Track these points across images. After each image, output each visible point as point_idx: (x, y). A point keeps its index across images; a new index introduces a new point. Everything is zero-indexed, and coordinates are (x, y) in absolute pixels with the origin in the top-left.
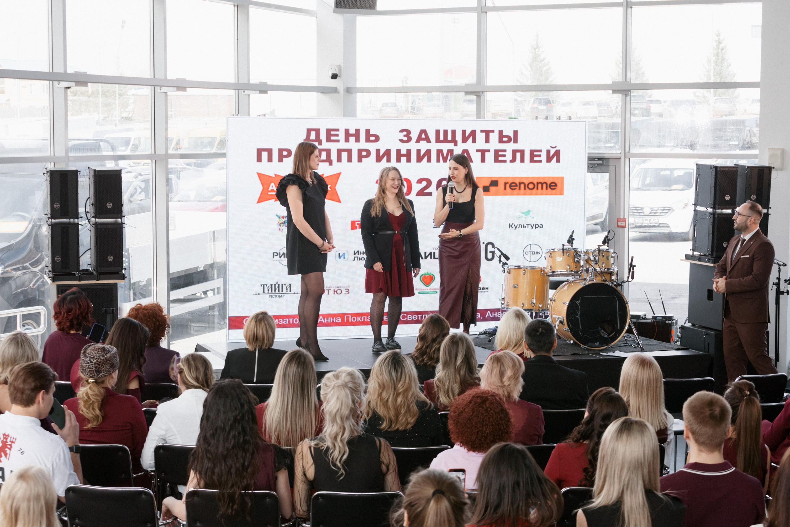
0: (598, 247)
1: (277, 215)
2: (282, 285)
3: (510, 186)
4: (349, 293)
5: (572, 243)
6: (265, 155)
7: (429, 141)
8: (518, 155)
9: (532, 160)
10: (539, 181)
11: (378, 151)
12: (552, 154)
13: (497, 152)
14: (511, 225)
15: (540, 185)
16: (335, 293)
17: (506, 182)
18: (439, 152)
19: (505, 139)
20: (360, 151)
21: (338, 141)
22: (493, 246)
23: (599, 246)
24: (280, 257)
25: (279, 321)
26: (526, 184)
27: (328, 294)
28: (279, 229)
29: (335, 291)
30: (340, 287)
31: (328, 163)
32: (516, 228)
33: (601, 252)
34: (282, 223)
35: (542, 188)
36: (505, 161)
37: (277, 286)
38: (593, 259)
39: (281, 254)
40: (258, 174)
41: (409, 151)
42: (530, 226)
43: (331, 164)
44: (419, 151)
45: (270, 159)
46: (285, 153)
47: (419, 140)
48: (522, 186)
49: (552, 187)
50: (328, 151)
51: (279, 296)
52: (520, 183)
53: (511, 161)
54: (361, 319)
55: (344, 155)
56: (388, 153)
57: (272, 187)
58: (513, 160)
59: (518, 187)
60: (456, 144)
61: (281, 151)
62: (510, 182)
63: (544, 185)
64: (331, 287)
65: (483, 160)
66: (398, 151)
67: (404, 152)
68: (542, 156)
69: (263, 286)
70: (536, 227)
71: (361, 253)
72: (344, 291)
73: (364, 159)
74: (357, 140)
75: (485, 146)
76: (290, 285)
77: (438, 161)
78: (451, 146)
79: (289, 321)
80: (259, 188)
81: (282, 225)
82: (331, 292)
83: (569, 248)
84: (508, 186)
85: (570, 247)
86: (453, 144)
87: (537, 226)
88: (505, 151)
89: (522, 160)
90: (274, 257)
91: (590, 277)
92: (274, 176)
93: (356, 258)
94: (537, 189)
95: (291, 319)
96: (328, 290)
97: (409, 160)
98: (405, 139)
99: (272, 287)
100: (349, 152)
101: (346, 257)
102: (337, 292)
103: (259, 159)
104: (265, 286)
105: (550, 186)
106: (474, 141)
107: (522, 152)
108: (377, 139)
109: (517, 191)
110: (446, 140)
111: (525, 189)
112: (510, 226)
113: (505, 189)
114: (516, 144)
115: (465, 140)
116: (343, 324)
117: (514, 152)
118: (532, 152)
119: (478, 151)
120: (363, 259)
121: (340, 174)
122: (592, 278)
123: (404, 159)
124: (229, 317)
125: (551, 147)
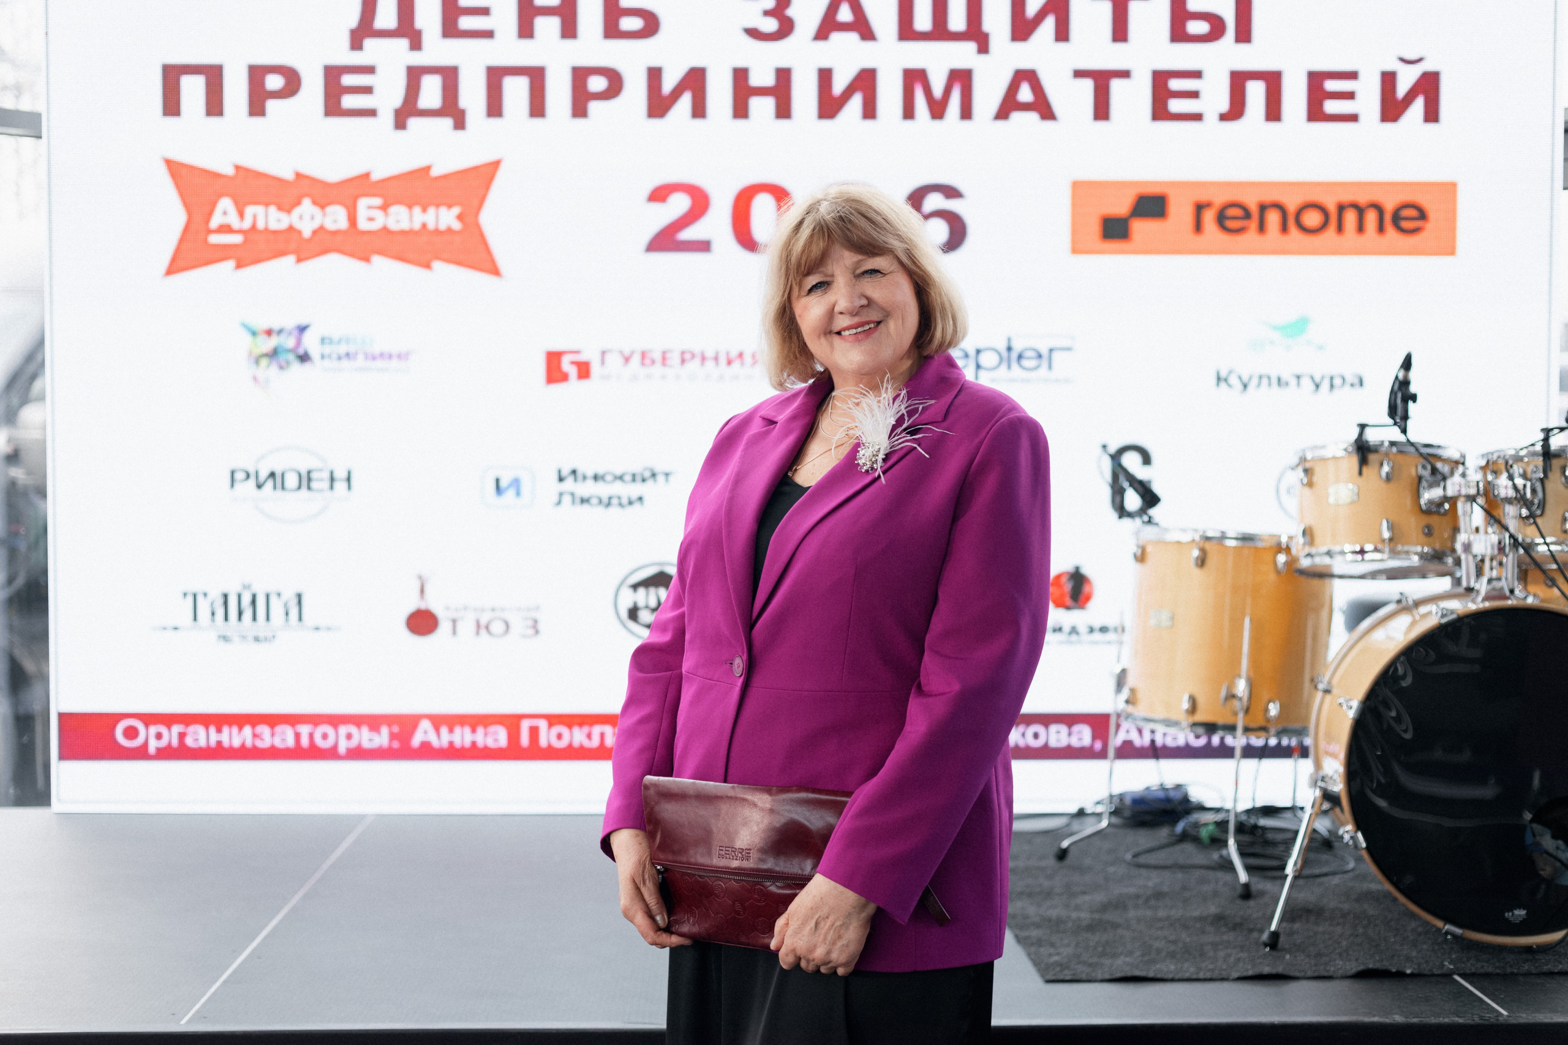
0: (1541, 436)
1: (245, 326)
2: (268, 596)
3: (1221, 219)
4: (537, 632)
5: (1405, 417)
6: (193, 88)
7: (867, 34)
8: (1256, 92)
9: (1316, 113)
10: (1347, 197)
11: (654, 75)
12: (1402, 89)
13: (1160, 79)
14: (1223, 374)
15: (1350, 217)
16: (483, 632)
17: (1203, 197)
18: (914, 78)
19: (1197, 27)
20: (580, 75)
21: (488, 34)
22: (1147, 459)
23: (1547, 432)
24: (259, 486)
25: (255, 736)
26: (1292, 208)
27: (454, 632)
28: (255, 379)
29: (483, 622)
30: (503, 610)
31: (447, 122)
32: (1245, 386)
33: (1556, 463)
34: (266, 355)
35: (1361, 228)
36: (1197, 117)
37: (246, 600)
38: (1511, 493)
39: (264, 474)
40: (170, 163)
41: (784, 76)
42: (1306, 383)
43: (460, 123)
44: (825, 76)
45: (215, 106)
46: (274, 82)
47: (827, 27)
48: (1273, 218)
49: (1405, 224)
50: (450, 76)
51: (257, 639)
52: (1263, 208)
53: (1223, 117)
54: (589, 736)
55: (516, 90)
56: (695, 80)
57: (225, 213)
58: (1235, 111)
59: (1253, 225)
60: (983, 47)
61: (257, 74)
62: (1219, 200)
63: (1371, 217)
64: (465, 608)
65: (1102, 111)
66: (740, 75)
67: (761, 77)
68: (1358, 96)
69: (190, 599)
70: (1332, 386)
71: (585, 478)
72: (518, 625)
73: (594, 106)
74: (569, 30)
75: (1110, 57)
76: (299, 597)
77: (909, 112)
78: (963, 54)
79: (298, 736)
80: (176, 217)
81: (264, 362)
82: (466, 627)
83: (1393, 444)
84: (1209, 217)
85: (1395, 434)
86: (971, 46)
87: (1338, 382)
88: (1197, 74)
89: (1273, 112)
90: (232, 486)
91: (1490, 581)
92: (229, 171)
93: (567, 499)
94: (1340, 229)
95: (304, 730)
96: (454, 621)
97: (784, 111)
98: (770, 25)
99: (226, 603)
100: (536, 76)
101: (525, 488)
102: (487, 627)
103: (172, 106)
104: (200, 598)
105: (1396, 218)
106: (1062, 34)
107: (1273, 81)
108: (651, 25)
109: (1251, 235)
110: (940, 31)
111: (1284, 229)
112: (1219, 379)
113: (1198, 227)
114: (1243, 47)
115: (1022, 29)
116: (513, 752)
117: (1239, 80)
118: (1316, 80)
119: (1079, 74)
120: (594, 501)
121: (496, 164)
122: (1503, 584)
123: (762, 107)
124: (62, 716)
125: (1403, 60)
